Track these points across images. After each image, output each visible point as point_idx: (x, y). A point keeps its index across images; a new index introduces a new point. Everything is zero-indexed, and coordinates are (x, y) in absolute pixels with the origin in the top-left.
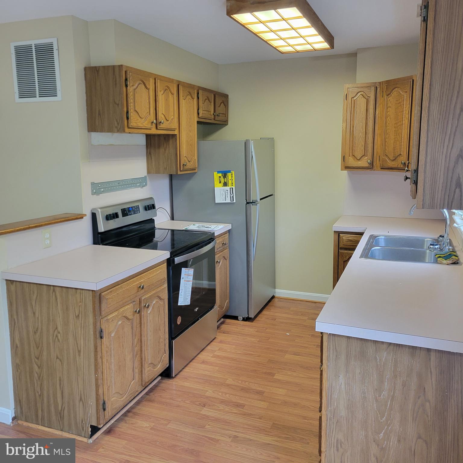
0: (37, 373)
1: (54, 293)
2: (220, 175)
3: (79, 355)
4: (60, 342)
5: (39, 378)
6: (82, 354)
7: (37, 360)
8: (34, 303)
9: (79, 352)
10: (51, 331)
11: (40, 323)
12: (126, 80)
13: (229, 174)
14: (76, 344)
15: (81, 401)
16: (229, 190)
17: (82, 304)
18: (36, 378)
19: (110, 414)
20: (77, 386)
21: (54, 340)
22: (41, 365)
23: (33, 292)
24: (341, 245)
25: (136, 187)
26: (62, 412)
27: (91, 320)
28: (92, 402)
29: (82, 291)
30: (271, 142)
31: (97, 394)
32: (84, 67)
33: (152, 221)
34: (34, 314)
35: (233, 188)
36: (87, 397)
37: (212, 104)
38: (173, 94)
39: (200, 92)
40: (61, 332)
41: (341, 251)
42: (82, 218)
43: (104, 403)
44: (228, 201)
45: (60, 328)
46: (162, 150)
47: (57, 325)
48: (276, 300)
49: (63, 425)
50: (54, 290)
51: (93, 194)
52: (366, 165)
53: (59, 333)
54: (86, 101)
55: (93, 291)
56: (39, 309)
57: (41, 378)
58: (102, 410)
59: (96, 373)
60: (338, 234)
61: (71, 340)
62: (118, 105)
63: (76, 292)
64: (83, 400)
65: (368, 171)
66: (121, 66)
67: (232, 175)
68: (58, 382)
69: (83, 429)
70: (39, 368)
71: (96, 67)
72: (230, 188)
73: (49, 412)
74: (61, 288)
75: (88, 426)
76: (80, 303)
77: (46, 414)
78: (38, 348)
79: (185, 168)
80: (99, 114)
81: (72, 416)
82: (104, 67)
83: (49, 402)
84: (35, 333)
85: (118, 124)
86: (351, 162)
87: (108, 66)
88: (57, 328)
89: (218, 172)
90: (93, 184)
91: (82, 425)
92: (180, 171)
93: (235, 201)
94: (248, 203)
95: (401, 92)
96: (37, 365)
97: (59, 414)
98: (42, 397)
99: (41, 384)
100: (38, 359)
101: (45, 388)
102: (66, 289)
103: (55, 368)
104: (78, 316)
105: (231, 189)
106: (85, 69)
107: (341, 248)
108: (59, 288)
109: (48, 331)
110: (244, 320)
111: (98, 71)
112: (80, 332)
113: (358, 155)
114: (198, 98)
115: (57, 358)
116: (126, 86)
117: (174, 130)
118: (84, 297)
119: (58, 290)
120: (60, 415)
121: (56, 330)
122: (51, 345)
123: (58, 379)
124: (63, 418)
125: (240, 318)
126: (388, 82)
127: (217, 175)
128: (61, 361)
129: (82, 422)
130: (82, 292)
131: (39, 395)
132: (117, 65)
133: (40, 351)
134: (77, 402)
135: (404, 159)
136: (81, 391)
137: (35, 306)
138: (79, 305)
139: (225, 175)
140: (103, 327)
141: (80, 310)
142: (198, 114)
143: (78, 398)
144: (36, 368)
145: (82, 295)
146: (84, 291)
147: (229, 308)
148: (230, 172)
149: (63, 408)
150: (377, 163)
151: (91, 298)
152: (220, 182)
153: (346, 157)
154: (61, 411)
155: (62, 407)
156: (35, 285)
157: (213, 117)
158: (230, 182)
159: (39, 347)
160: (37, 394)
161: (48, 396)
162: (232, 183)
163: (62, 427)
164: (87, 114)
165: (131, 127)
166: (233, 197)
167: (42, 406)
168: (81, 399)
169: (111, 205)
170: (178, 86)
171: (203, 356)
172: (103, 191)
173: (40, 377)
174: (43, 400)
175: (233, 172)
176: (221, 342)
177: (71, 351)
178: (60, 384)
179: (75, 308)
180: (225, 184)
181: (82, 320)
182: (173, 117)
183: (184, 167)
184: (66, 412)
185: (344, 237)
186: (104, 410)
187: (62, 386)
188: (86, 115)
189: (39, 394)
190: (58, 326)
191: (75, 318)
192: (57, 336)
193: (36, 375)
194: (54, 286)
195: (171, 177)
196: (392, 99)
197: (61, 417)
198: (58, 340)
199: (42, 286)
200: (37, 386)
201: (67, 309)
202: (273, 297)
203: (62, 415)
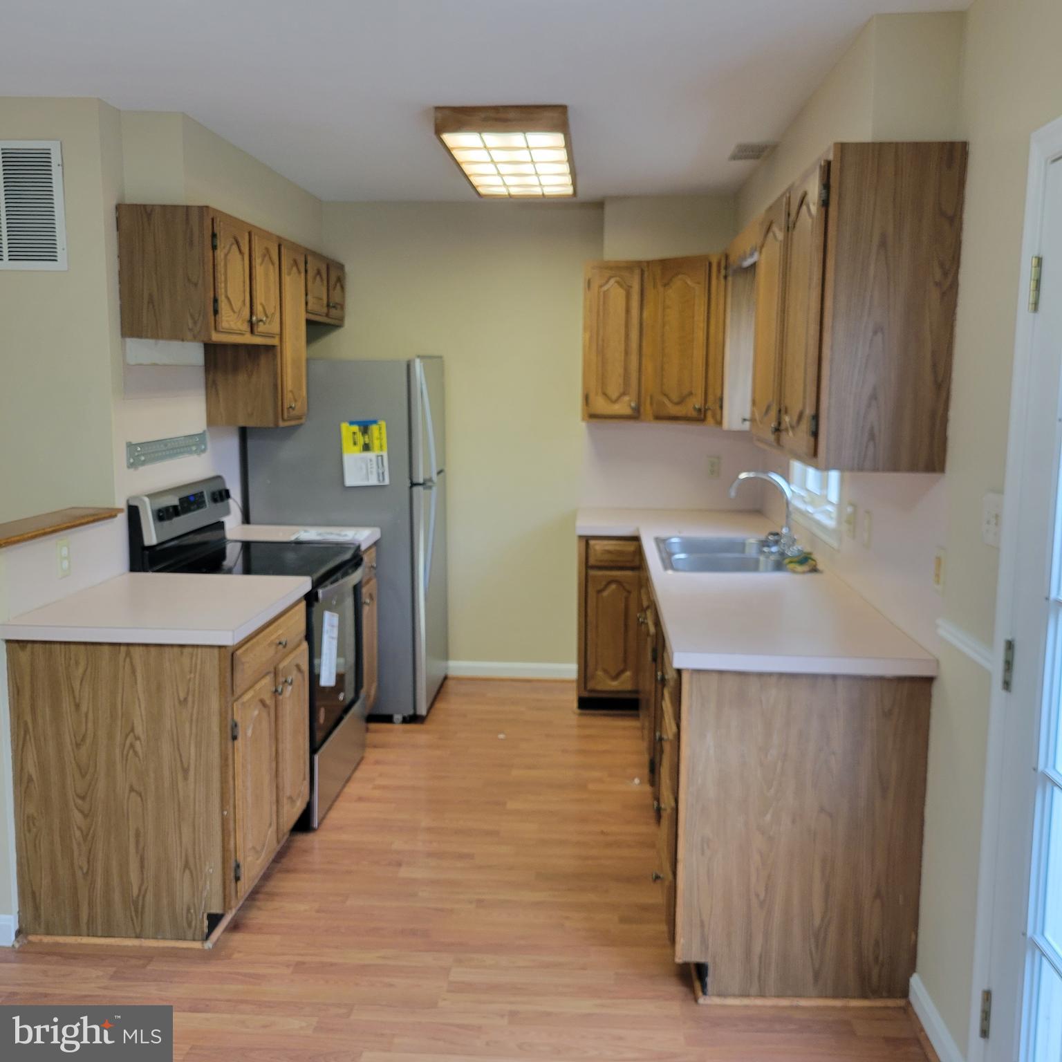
0: (79, 828)
1: (128, 660)
2: (355, 428)
3: (186, 778)
4: (139, 757)
5: (85, 837)
6: (192, 773)
7: (79, 802)
8: (77, 685)
9: (186, 771)
10: (118, 738)
11: (90, 725)
12: (214, 236)
13: (374, 429)
14: (178, 757)
15: (187, 872)
16: (374, 459)
17: (195, 677)
18: (76, 840)
19: (246, 887)
20: (178, 842)
21: (125, 756)
22: (90, 810)
23: (77, 663)
24: (592, 562)
25: (191, 452)
26: (141, 898)
27: (215, 704)
28: (213, 869)
29: (195, 649)
30: (436, 363)
31: (225, 849)
32: (114, 203)
33: (220, 526)
34: (77, 706)
35: (382, 456)
36: (200, 857)
37: (325, 282)
38: (273, 264)
39: (309, 259)
40: (143, 737)
41: (592, 573)
42: (115, 516)
43: (238, 866)
44: (373, 481)
45: (139, 730)
46: (242, 377)
47: (133, 724)
48: (450, 683)
49: (142, 926)
50: (128, 654)
51: (131, 466)
52: (627, 411)
53: (137, 738)
54: (119, 275)
55: (220, 647)
56: (91, 696)
57: (89, 837)
58: (233, 881)
59: (222, 809)
60: (586, 540)
61: (166, 748)
62: (196, 285)
63: (182, 653)
64: (192, 867)
65: (631, 424)
66: (203, 210)
67: (380, 429)
68: (132, 840)
69: (189, 925)
70: (86, 816)
71: (145, 206)
72: (378, 456)
73: (108, 904)
74: (144, 648)
75: (203, 916)
76: (191, 672)
77: (99, 910)
78: (83, 776)
79: (293, 413)
80: (151, 301)
81: (165, 901)
82: (164, 207)
83: (107, 884)
84: (78, 745)
85: (195, 323)
86: (601, 405)
87: (175, 207)
88: (132, 730)
89: (352, 423)
90: (130, 446)
91: (187, 918)
92: (283, 420)
93: (387, 482)
94: (413, 485)
95: (689, 282)
96: (81, 812)
97: (131, 904)
98: (92, 877)
99: (90, 850)
100: (83, 798)
101: (100, 855)
102: (158, 648)
103: (125, 811)
104: (186, 699)
105: (380, 458)
106: (118, 207)
107: (594, 567)
108: (141, 648)
109: (111, 737)
110: (406, 720)
111: (149, 215)
112: (187, 732)
113: (614, 391)
114: (306, 271)
115: (132, 789)
116: (214, 248)
117: (271, 336)
118: (199, 662)
119: (136, 653)
120: (136, 907)
121: (132, 734)
122: (119, 767)
123: (132, 833)
124: (142, 913)
125: (398, 717)
126: (663, 262)
127: (347, 430)
128: (141, 796)
129: (188, 910)
130: (195, 653)
131: (83, 873)
132: (194, 206)
133: (90, 784)
134: (177, 875)
135: (697, 402)
136: (187, 850)
137: (80, 691)
138: (188, 677)
139: (365, 428)
140: (237, 718)
141: (189, 688)
142: (307, 303)
143: (178, 864)
144: (77, 817)
145: (194, 659)
146: (200, 650)
147: (378, 699)
148: (375, 422)
149: (142, 892)
150: (647, 409)
151: (216, 662)
152: (355, 443)
153: (592, 396)
154: (138, 896)
155: (140, 890)
156: (82, 647)
157: (325, 310)
158: (376, 443)
159: (86, 773)
160: (79, 874)
161: (107, 872)
162: (381, 446)
163: (138, 930)
164: (121, 298)
165: (222, 330)
166: (383, 473)
167: (89, 896)
168: (186, 865)
169: (161, 490)
170: (280, 246)
171: (353, 789)
172: (144, 461)
173: (87, 835)
174: (93, 883)
175: (383, 424)
176: (377, 762)
177: (166, 773)
178: (137, 843)
179: (177, 686)
180: (367, 448)
181: (193, 707)
182: (273, 311)
183: (289, 412)
184: (150, 898)
185: (597, 546)
186: (237, 879)
187: (141, 846)
188: (118, 303)
189: (85, 870)
190: (135, 725)
191: (177, 703)
192: (132, 746)
193: (78, 833)
194: (128, 645)
195: (244, 434)
196: (673, 294)
197: (136, 911)
198: (136, 753)
199: (98, 647)
200: (80, 855)
201: (159, 688)
202: (446, 678)
203: (140, 907)
